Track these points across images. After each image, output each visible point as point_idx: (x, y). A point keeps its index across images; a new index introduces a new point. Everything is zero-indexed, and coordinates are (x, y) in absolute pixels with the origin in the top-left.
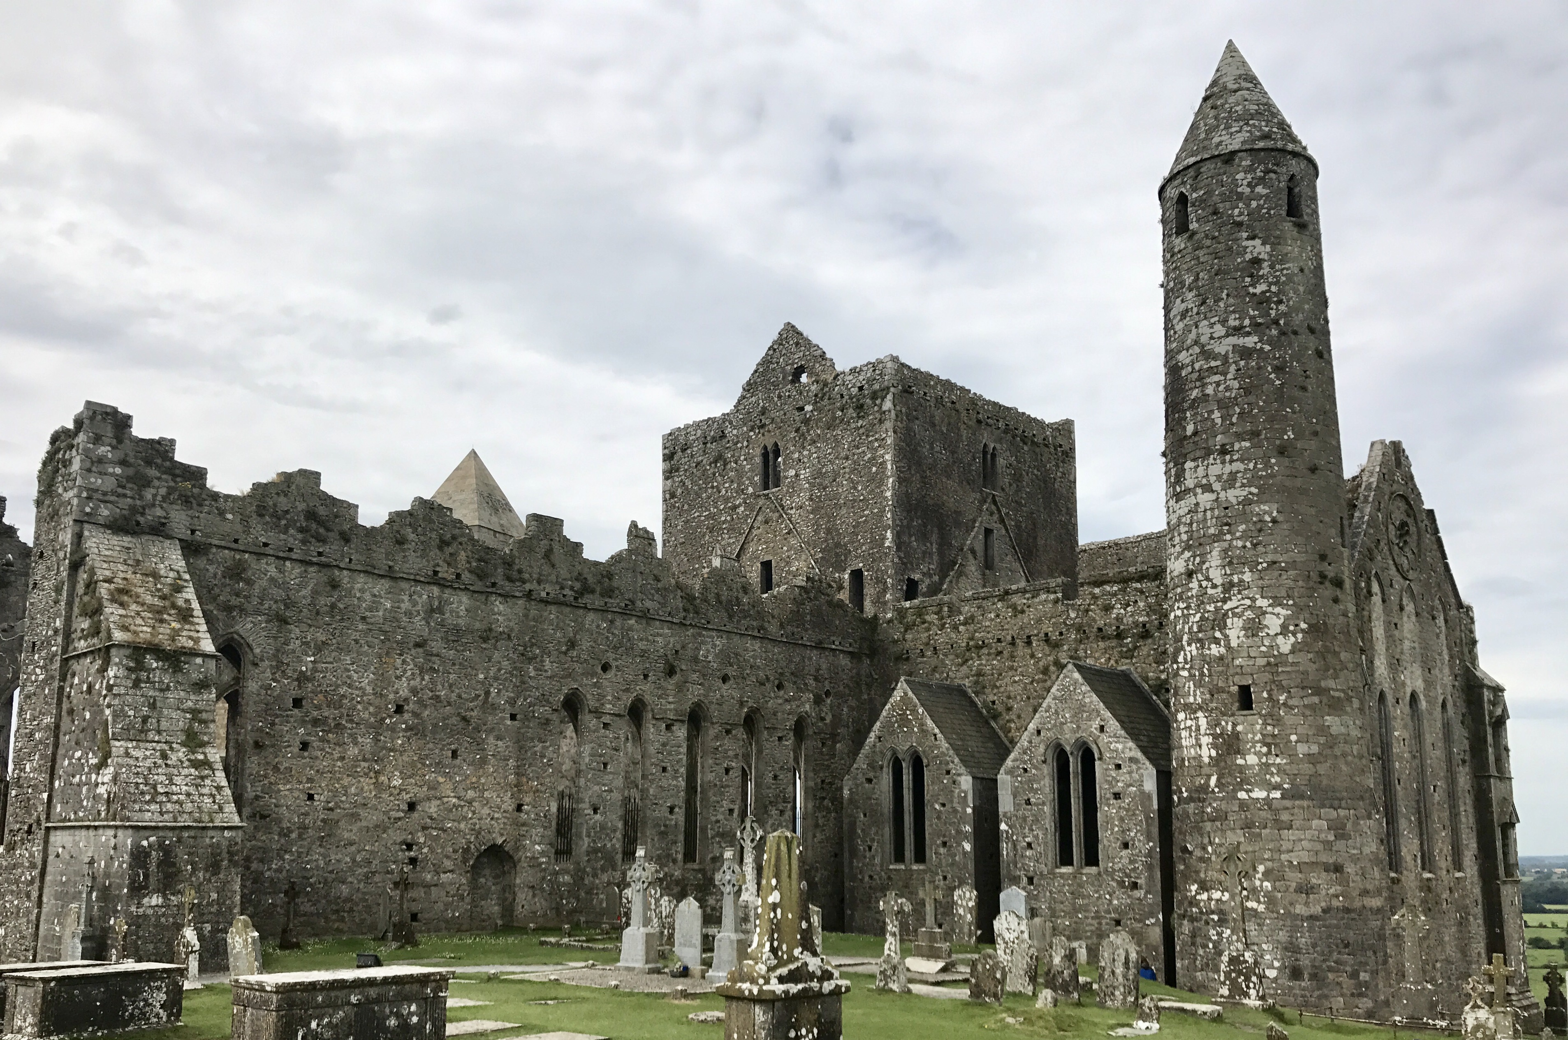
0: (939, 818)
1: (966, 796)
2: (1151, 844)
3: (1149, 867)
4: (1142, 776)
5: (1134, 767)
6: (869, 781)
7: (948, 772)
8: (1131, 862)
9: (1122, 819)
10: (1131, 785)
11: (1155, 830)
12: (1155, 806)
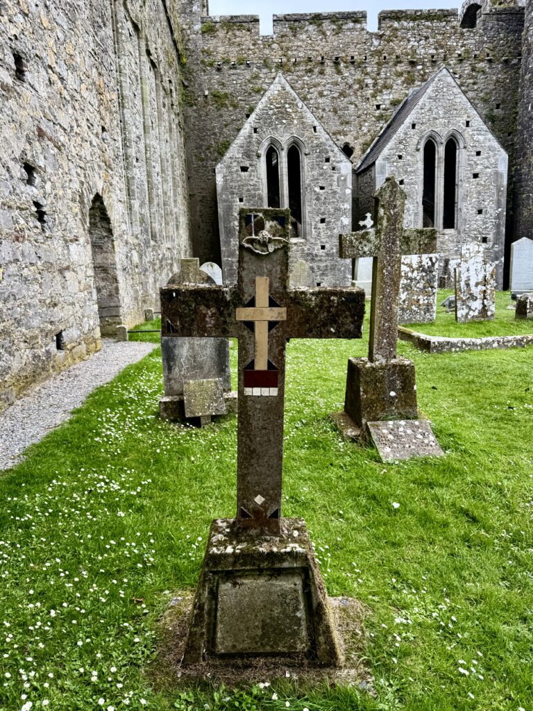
0: (318, 199)
1: (345, 180)
2: (500, 210)
3: (498, 226)
4: (497, 160)
5: (491, 153)
6: (244, 169)
7: (327, 160)
8: (485, 223)
9: (479, 193)
10: (487, 167)
11: (504, 200)
12: (505, 182)
